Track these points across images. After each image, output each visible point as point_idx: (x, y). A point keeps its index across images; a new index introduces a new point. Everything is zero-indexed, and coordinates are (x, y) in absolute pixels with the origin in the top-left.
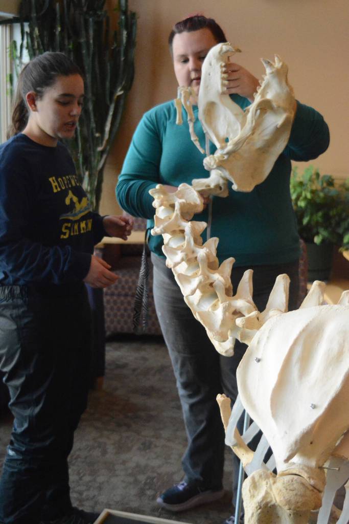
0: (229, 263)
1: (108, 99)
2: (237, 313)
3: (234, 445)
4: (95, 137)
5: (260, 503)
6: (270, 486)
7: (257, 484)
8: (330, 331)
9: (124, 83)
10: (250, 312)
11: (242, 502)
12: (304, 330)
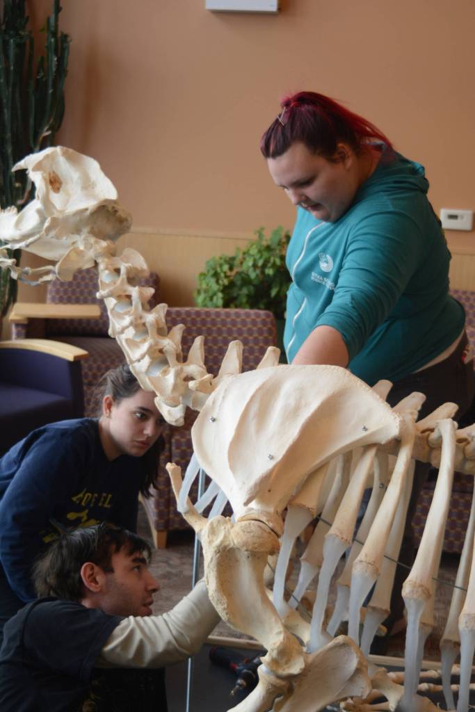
0: (178, 330)
1: (31, 142)
2: (189, 378)
3: (186, 513)
4: (15, 188)
5: (218, 547)
6: (228, 530)
7: (216, 529)
8: (288, 387)
9: (52, 121)
10: (202, 375)
11: (201, 548)
12: (260, 388)
